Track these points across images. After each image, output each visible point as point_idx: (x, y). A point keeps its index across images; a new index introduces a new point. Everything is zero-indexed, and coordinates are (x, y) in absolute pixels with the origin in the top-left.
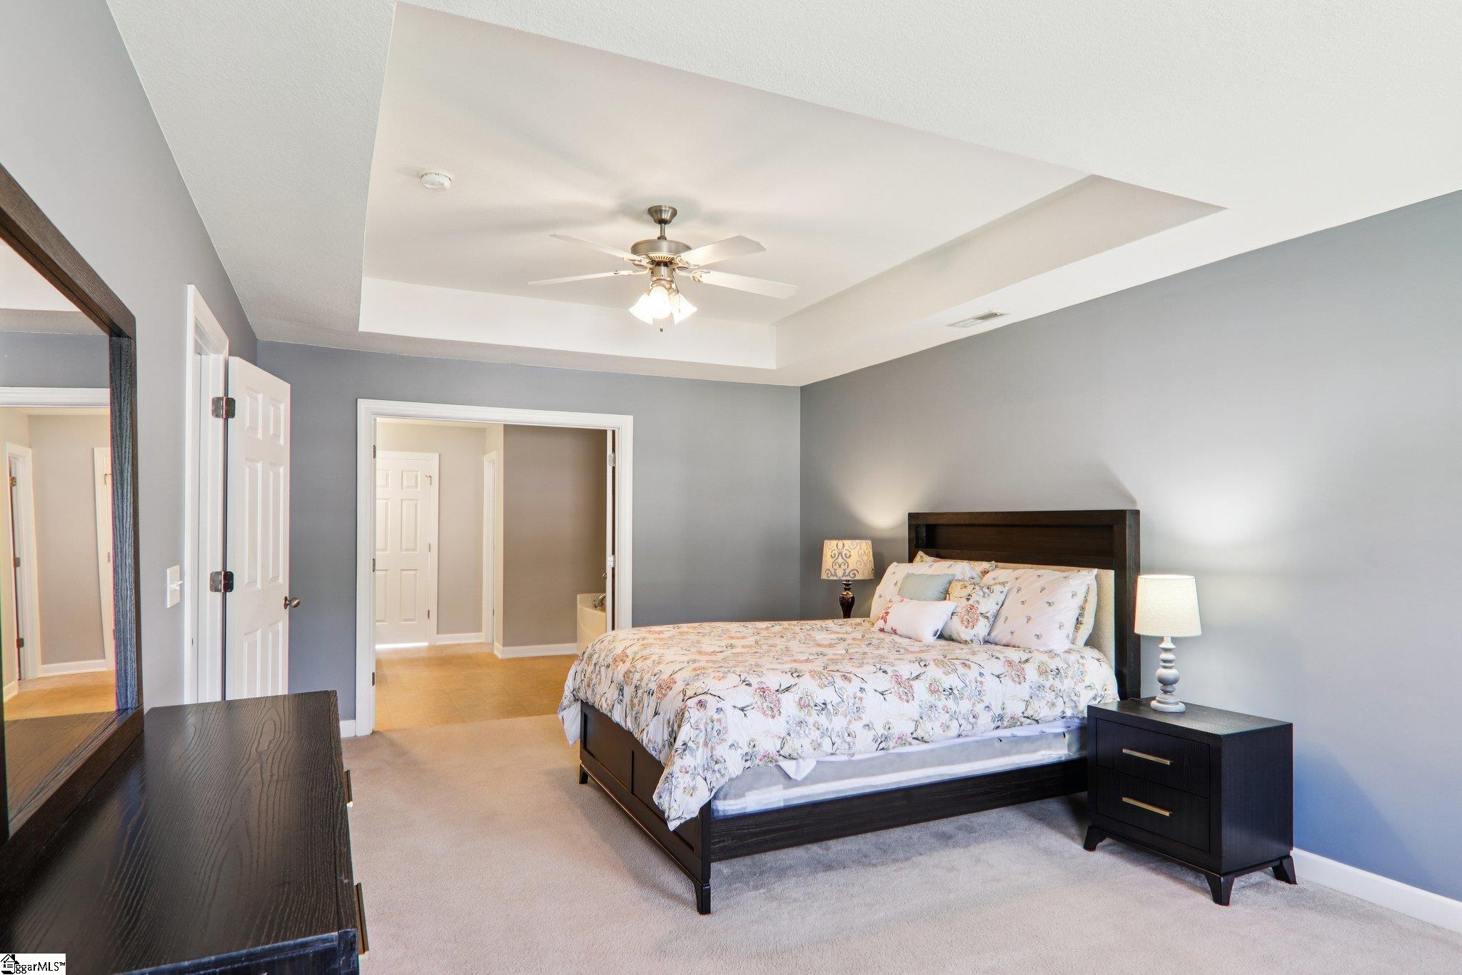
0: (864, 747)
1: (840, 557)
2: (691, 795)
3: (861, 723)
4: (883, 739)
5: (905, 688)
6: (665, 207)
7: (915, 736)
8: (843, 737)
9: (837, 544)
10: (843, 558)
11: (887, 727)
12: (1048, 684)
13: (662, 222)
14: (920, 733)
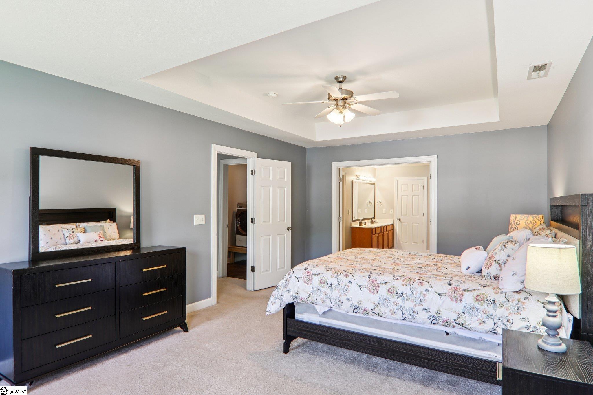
0: (346, 308)
1: (514, 224)
2: (273, 305)
3: (346, 297)
4: (356, 308)
5: (374, 286)
6: (339, 76)
7: (374, 311)
8: (336, 301)
9: (513, 216)
10: (515, 225)
11: (360, 302)
12: (481, 308)
13: (341, 82)
14: (377, 311)
